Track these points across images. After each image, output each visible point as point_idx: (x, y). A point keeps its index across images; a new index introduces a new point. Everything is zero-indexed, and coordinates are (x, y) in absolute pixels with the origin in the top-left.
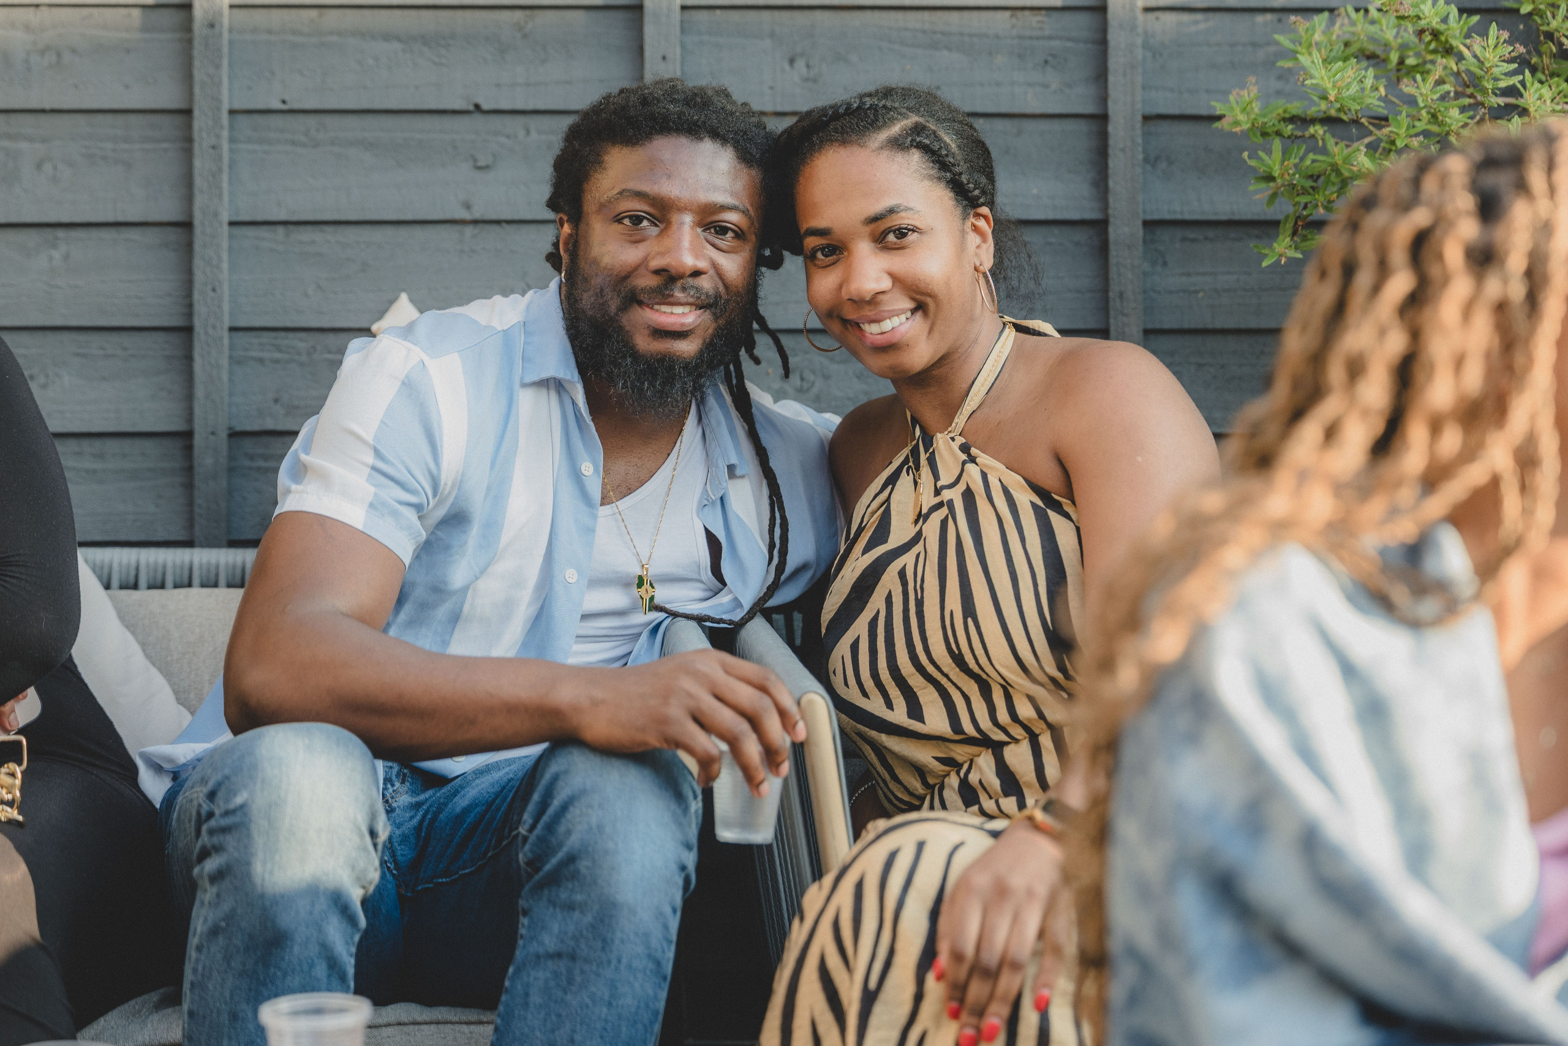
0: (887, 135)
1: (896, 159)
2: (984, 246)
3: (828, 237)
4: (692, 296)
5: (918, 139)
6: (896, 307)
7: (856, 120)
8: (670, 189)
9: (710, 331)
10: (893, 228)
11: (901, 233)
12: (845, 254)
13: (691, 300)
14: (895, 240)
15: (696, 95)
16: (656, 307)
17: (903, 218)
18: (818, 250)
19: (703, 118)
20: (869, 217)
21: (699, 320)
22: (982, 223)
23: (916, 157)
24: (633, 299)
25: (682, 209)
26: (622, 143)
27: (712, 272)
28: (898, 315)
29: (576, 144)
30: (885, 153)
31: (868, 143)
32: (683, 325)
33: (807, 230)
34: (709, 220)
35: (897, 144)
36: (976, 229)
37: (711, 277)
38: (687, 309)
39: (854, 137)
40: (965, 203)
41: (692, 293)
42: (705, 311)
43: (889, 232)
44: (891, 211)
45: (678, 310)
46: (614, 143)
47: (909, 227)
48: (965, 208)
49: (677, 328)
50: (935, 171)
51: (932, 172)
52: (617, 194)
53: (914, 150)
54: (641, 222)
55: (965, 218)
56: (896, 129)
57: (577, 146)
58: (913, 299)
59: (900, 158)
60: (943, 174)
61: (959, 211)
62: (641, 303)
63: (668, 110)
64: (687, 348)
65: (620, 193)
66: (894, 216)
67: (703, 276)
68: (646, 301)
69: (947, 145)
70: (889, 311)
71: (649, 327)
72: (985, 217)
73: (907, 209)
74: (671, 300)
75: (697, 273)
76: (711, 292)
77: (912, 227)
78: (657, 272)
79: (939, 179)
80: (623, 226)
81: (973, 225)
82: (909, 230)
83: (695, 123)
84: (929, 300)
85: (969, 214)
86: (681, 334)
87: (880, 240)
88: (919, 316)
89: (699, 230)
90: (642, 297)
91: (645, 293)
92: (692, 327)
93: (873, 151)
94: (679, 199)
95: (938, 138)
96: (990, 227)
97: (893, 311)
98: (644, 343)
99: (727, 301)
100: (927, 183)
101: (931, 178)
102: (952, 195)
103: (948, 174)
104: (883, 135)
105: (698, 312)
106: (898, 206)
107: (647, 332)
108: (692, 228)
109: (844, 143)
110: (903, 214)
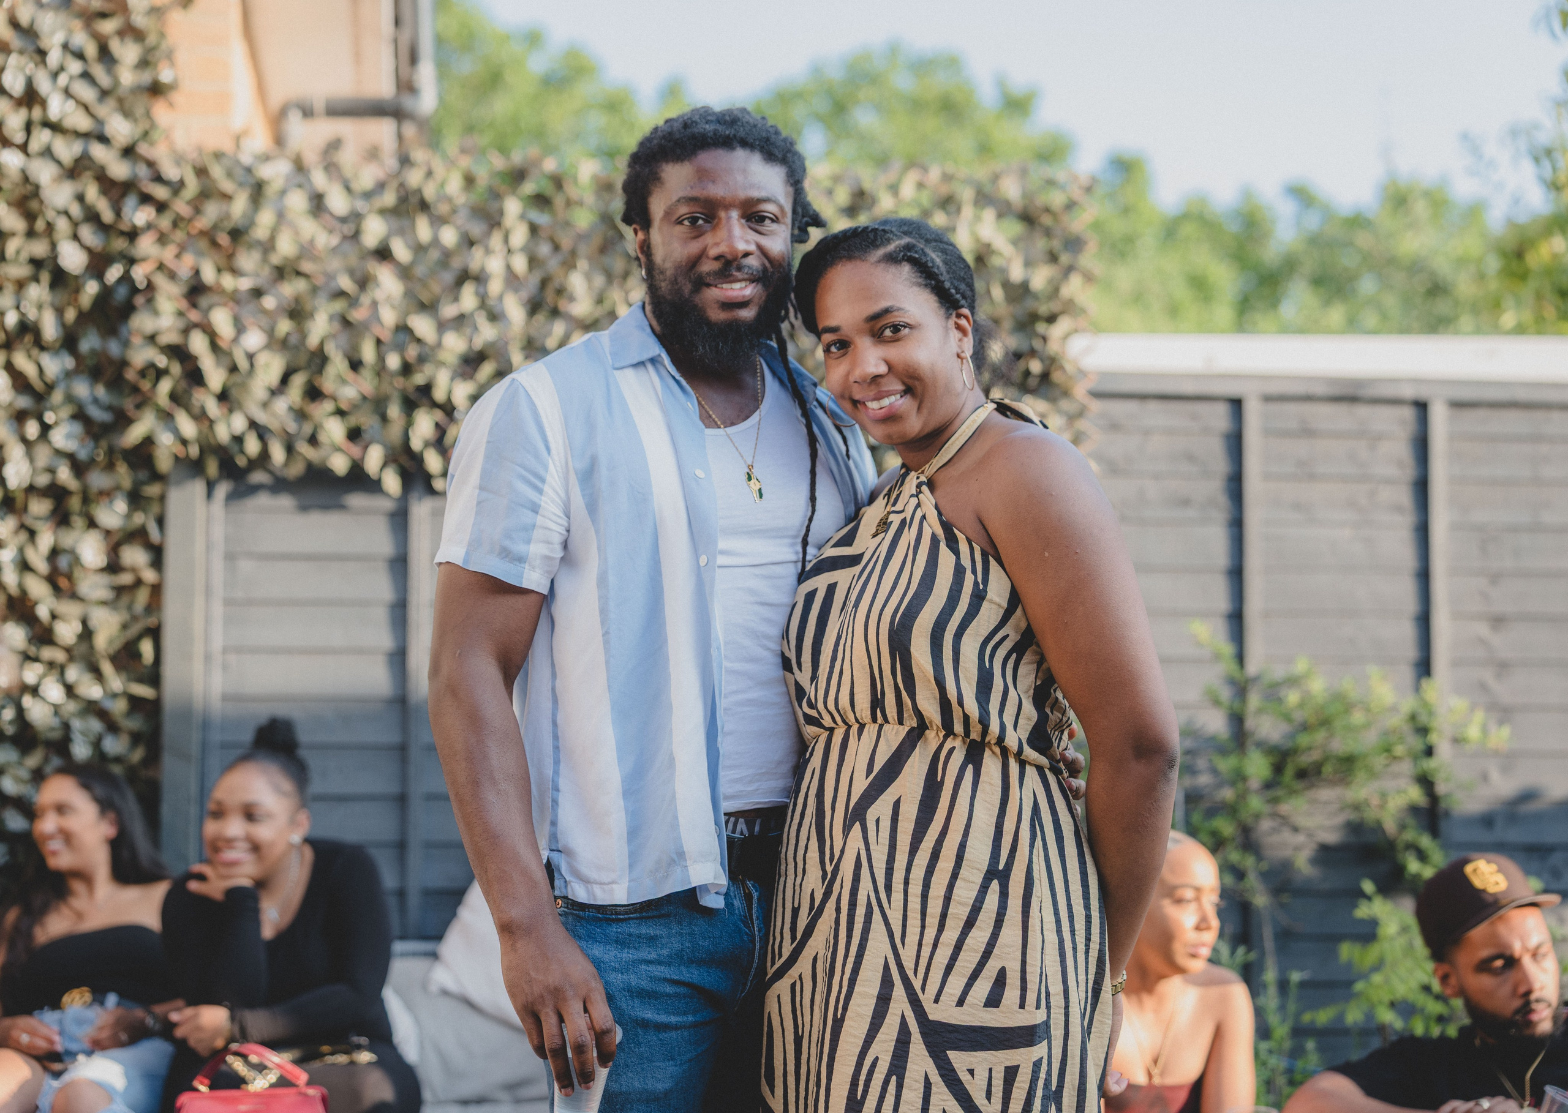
0: (883, 252)
1: (890, 270)
2: (965, 339)
3: (838, 333)
4: (747, 273)
5: (909, 254)
6: (891, 388)
7: (859, 241)
8: (716, 191)
9: (763, 298)
10: (889, 325)
11: (896, 328)
12: (852, 347)
13: (746, 276)
14: (891, 334)
15: (724, 115)
16: (720, 286)
17: (896, 317)
18: (832, 345)
19: (733, 132)
20: (868, 317)
21: (755, 291)
22: (963, 322)
23: (906, 269)
24: (701, 283)
25: (728, 206)
26: (673, 161)
27: (758, 253)
28: (894, 395)
29: (637, 167)
30: (882, 265)
31: (868, 258)
32: (744, 297)
33: (822, 330)
34: (749, 212)
35: (892, 259)
36: (959, 327)
37: (759, 257)
38: (743, 284)
39: (857, 254)
40: (947, 305)
41: (746, 271)
42: (757, 284)
43: (886, 328)
44: (887, 311)
45: (737, 286)
46: (667, 162)
47: (901, 323)
48: (948, 309)
49: (740, 300)
50: (923, 279)
51: (920, 280)
52: (676, 202)
53: (904, 263)
54: (697, 221)
55: (948, 317)
56: (891, 247)
57: (638, 169)
58: (904, 383)
59: (893, 269)
60: (929, 281)
61: (942, 312)
62: (708, 285)
63: (705, 129)
64: (747, 314)
65: (678, 201)
66: (889, 316)
67: (751, 256)
68: (712, 282)
69: (933, 261)
70: (886, 391)
71: (718, 302)
72: (966, 317)
73: (899, 309)
74: (732, 278)
75: (747, 254)
76: (760, 268)
77: (903, 324)
78: (718, 258)
79: (926, 285)
80: (684, 226)
81: (956, 323)
82: (902, 326)
83: (728, 137)
84: (917, 383)
85: (951, 314)
86: (743, 304)
87: (877, 336)
88: (908, 397)
89: (743, 221)
90: (708, 280)
91: (710, 276)
92: (750, 297)
93: (872, 264)
94: (724, 199)
95: (925, 254)
96: (970, 325)
97: (888, 391)
98: (717, 315)
99: (773, 273)
100: (916, 289)
101: (919, 285)
102: (936, 298)
103: (933, 282)
104: (881, 252)
105: (754, 284)
106: (891, 307)
107: (716, 306)
108: (738, 220)
109: (850, 258)
110: (896, 313)
